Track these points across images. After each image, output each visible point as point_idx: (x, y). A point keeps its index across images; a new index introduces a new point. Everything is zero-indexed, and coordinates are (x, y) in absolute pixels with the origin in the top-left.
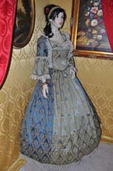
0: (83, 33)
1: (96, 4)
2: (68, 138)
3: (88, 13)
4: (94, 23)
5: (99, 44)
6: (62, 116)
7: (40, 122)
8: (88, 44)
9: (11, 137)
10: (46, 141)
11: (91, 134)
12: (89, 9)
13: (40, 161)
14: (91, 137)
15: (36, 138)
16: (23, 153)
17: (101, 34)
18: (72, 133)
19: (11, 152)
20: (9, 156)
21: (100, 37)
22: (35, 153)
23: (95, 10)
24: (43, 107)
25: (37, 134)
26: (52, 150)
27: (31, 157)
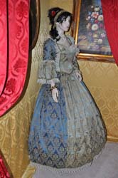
0: (84, 37)
1: (96, 9)
2: (82, 140)
3: (89, 17)
4: (95, 27)
5: (100, 47)
6: (75, 118)
7: (53, 127)
8: (89, 47)
9: (21, 146)
10: (62, 144)
11: (100, 134)
12: (90, 13)
13: (55, 166)
14: (101, 137)
15: (50, 144)
16: (35, 161)
17: (101, 38)
18: (85, 134)
19: (21, 162)
20: (19, 167)
21: (100, 41)
22: (50, 159)
23: (95, 15)
24: (54, 111)
25: (51, 139)
26: (68, 153)
27: (45, 164)
